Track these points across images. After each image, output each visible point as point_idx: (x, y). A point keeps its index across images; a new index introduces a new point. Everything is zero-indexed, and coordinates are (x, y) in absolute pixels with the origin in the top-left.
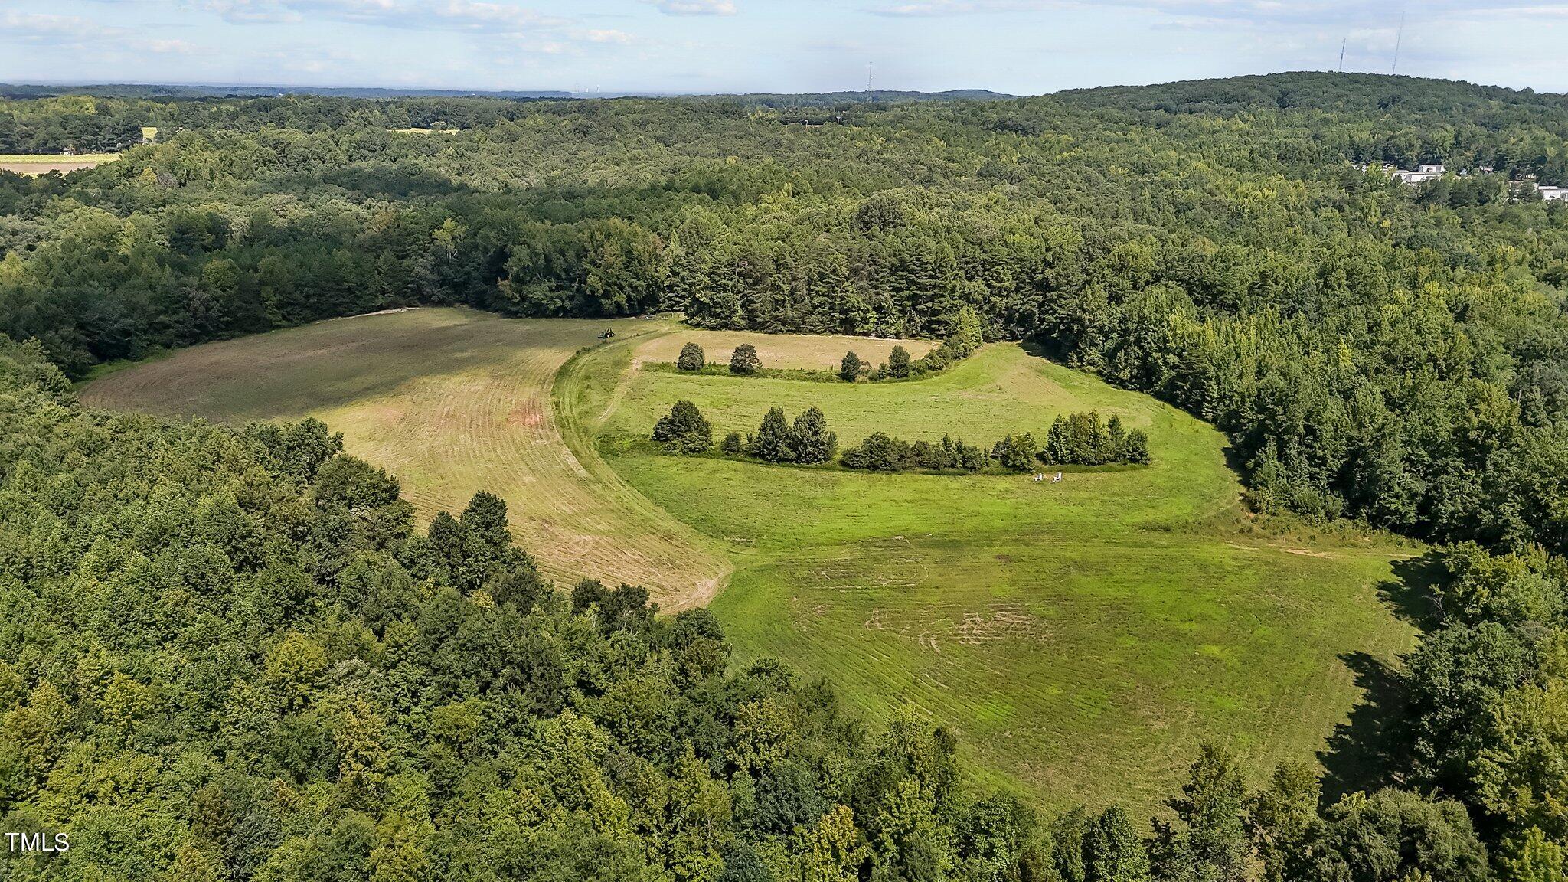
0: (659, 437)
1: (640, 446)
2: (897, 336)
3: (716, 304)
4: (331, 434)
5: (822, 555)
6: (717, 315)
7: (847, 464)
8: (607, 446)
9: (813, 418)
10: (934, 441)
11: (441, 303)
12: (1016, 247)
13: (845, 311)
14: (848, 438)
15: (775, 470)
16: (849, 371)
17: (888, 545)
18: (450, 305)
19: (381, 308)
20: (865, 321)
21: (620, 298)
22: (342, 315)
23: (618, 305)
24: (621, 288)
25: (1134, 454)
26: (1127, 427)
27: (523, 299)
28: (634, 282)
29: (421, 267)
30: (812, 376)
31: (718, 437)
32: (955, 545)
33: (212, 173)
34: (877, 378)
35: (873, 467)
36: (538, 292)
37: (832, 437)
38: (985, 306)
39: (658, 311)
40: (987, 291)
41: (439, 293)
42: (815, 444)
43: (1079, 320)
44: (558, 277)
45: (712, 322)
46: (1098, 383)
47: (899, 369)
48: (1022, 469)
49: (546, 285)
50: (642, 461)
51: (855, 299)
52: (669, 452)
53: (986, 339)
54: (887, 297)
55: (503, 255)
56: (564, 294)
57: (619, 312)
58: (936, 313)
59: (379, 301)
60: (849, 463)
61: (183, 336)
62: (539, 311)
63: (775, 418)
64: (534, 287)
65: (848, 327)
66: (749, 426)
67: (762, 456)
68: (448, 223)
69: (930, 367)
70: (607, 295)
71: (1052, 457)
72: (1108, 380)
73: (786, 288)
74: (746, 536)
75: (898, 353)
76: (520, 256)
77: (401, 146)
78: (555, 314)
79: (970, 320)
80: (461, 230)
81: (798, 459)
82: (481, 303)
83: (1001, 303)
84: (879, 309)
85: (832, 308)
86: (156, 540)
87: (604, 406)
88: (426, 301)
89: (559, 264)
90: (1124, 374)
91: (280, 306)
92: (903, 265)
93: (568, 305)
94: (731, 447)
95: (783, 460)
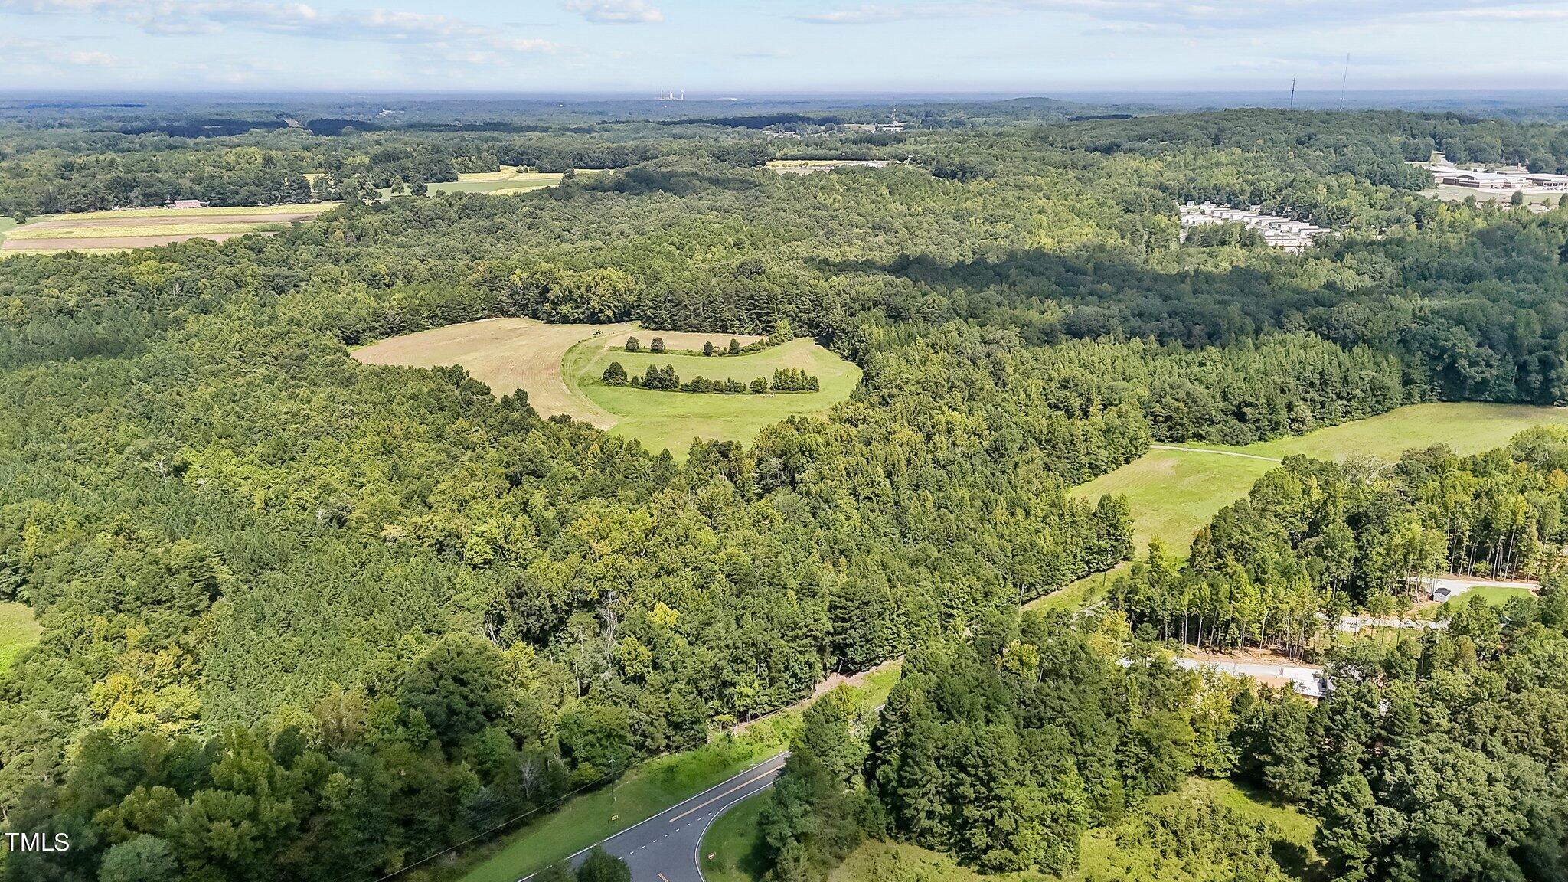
0: (605, 379)
1: (596, 383)
2: (749, 334)
3: (656, 317)
4: (465, 371)
5: (656, 419)
6: (657, 323)
7: (683, 390)
8: (582, 383)
9: (669, 370)
10: (724, 381)
11: (513, 315)
12: (815, 287)
13: (721, 321)
14: (686, 379)
15: (652, 392)
16: (708, 351)
17: (684, 417)
18: (518, 316)
19: (481, 318)
20: (732, 326)
21: (609, 313)
22: (460, 322)
23: (608, 316)
24: (609, 307)
25: (813, 386)
26: (809, 375)
27: (557, 313)
28: (617, 304)
29: (503, 296)
30: (691, 354)
31: (630, 379)
32: (710, 417)
33: (376, 231)
34: (723, 354)
35: (694, 391)
36: (565, 309)
37: (677, 378)
38: (794, 318)
39: (631, 320)
40: (797, 310)
41: (512, 310)
42: (670, 380)
43: (832, 327)
44: (576, 301)
45: (653, 326)
46: (838, 357)
47: (735, 350)
48: (757, 392)
49: (570, 305)
50: (595, 388)
51: (727, 315)
52: (608, 384)
53: (796, 335)
54: (743, 313)
55: (547, 289)
56: (579, 310)
57: (609, 321)
58: (769, 322)
59: (480, 314)
60: (685, 389)
61: (382, 334)
62: (565, 320)
63: (653, 369)
64: (563, 307)
65: (724, 329)
66: (642, 374)
67: (646, 386)
68: (518, 271)
69: (753, 349)
70: (601, 311)
71: (776, 388)
72: (844, 357)
73: (691, 308)
74: (628, 414)
75: (733, 341)
76: (556, 290)
77: (492, 207)
78: (574, 322)
79: (783, 325)
80: (525, 275)
81: (662, 387)
82: (535, 316)
83: (804, 316)
84: (740, 320)
85: (716, 319)
86: (414, 398)
87: (585, 366)
88: (505, 314)
89: (576, 294)
90: (846, 354)
91: (429, 318)
92: (752, 297)
93: (581, 317)
94: (635, 382)
95: (656, 388)
